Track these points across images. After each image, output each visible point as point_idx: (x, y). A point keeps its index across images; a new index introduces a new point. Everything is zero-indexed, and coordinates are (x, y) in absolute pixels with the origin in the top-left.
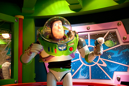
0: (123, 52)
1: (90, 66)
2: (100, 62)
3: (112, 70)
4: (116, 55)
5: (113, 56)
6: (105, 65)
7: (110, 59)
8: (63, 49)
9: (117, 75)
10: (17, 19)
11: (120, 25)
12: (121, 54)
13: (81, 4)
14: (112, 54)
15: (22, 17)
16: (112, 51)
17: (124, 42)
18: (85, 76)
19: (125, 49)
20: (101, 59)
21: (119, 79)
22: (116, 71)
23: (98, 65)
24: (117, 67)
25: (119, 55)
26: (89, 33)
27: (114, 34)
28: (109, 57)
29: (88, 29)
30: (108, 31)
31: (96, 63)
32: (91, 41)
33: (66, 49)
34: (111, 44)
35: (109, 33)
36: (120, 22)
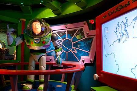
0: (87, 43)
1: (67, 52)
2: (73, 50)
3: (80, 55)
4: (83, 45)
5: (81, 46)
6: (76, 52)
7: (79, 48)
8: (37, 42)
9: (83, 59)
10: (20, 21)
11: (85, 24)
12: (86, 44)
13: (60, 10)
14: (80, 44)
15: (25, 20)
16: (80, 42)
17: (87, 36)
18: (64, 59)
19: (88, 40)
20: (74, 48)
21: (83, 61)
22: (82, 56)
23: (72, 51)
24: (83, 53)
25: (84, 45)
26: (67, 30)
27: (82, 30)
28: (79, 46)
29: (66, 28)
30: (78, 29)
31: (71, 50)
32: (68, 35)
33: (39, 43)
34: (80, 37)
35: (79, 30)
36: (85, 22)
